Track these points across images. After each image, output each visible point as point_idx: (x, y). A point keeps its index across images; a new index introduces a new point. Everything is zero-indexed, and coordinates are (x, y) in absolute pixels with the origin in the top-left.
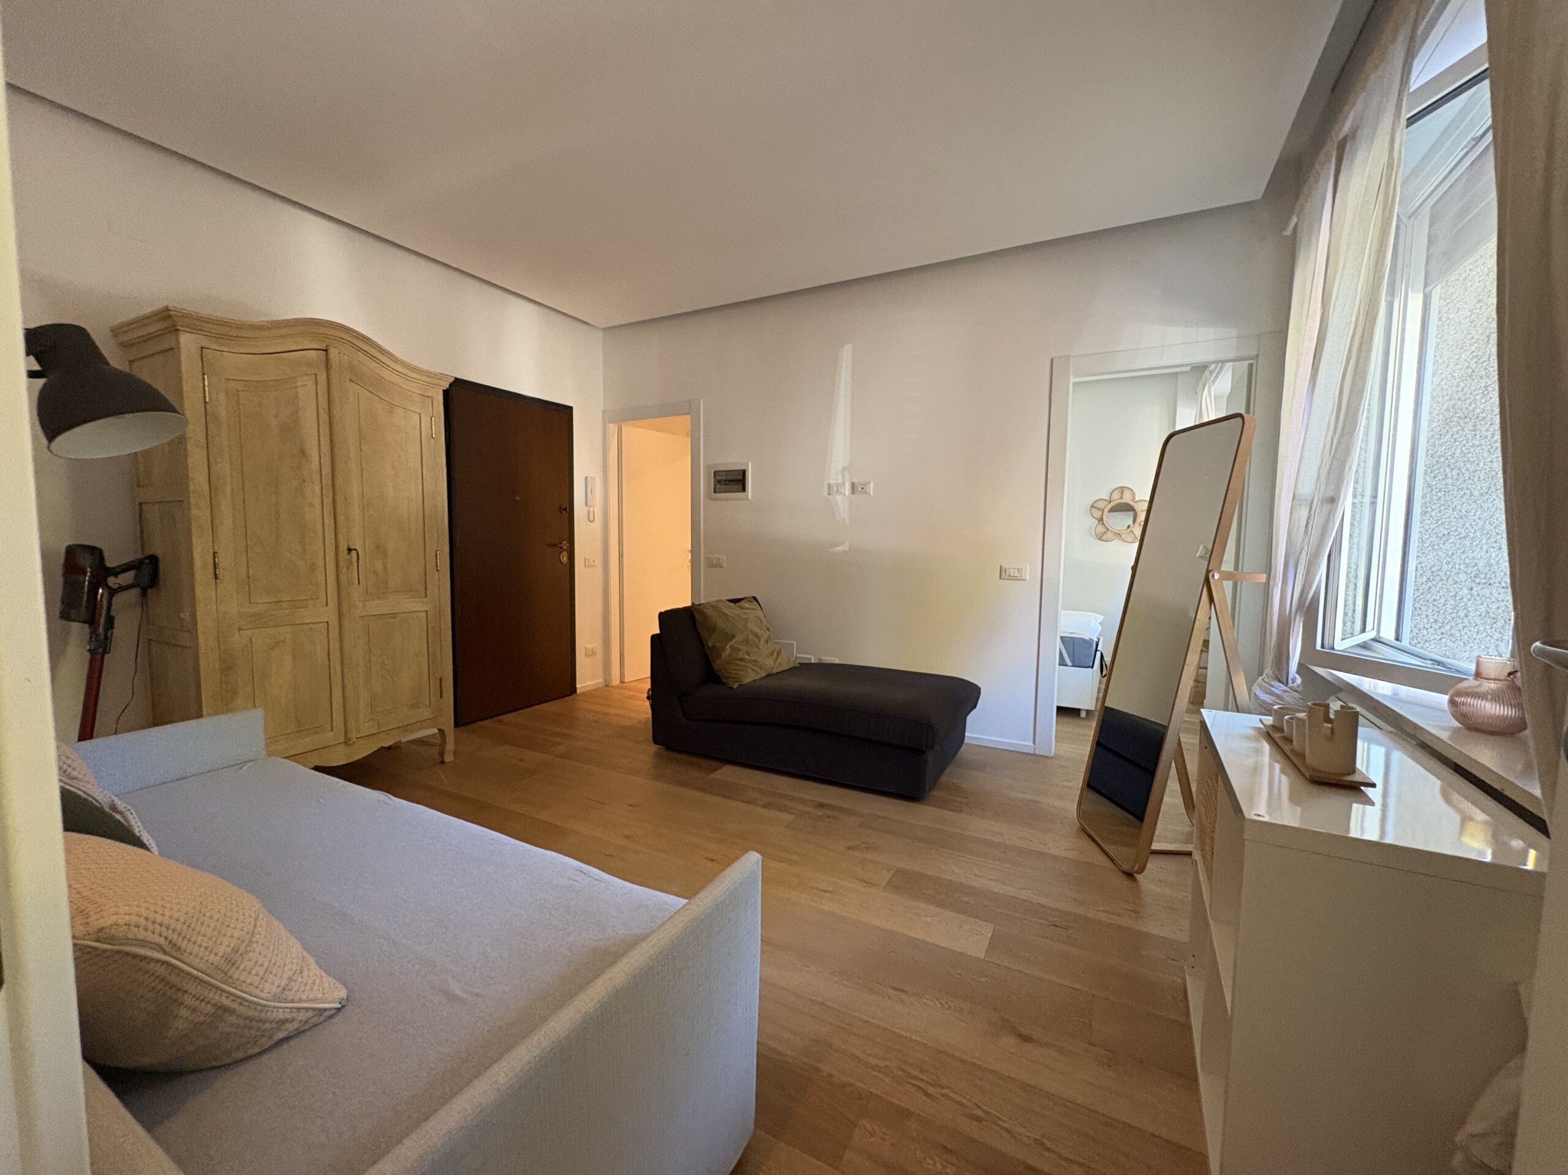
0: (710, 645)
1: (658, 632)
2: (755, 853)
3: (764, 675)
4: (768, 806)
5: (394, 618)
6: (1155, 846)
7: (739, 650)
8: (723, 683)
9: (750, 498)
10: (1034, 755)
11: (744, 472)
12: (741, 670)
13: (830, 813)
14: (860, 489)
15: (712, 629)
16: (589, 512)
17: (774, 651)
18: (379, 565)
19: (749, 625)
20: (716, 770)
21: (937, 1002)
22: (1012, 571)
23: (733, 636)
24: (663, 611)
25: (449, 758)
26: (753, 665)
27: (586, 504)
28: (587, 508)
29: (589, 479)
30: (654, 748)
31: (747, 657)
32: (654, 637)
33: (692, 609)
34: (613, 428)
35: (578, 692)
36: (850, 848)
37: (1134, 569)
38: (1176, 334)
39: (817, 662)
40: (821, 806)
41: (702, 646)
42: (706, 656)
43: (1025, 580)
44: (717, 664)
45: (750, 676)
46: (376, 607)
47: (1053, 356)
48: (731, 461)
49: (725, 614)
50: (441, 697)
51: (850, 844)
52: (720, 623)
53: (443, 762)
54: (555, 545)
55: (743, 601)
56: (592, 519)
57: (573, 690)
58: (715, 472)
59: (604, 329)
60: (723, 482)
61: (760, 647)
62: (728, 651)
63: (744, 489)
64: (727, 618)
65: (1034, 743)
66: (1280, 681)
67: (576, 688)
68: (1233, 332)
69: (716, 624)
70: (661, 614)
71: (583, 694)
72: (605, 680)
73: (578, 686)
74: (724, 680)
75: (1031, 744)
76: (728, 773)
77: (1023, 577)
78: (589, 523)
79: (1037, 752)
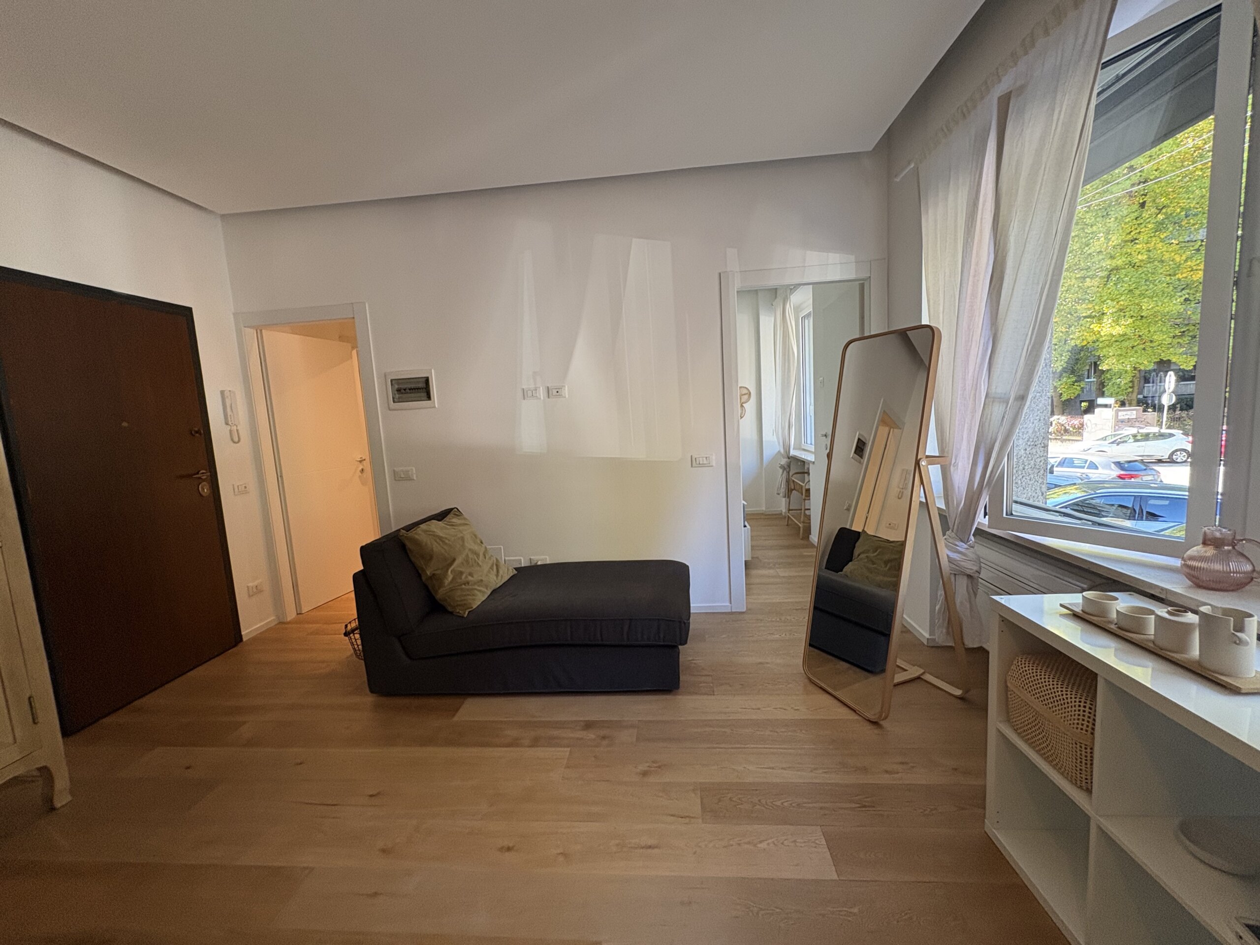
0: (428, 573)
1: (361, 567)
3: (489, 593)
4: (535, 743)
7: (461, 573)
8: (451, 613)
9: (436, 406)
11: (427, 381)
12: (468, 595)
13: (603, 732)
15: (429, 557)
16: (231, 431)
17: (492, 565)
19: (466, 544)
20: (457, 710)
22: (701, 459)
23: (454, 560)
24: (364, 544)
25: (60, 801)
26: (478, 586)
27: (227, 424)
28: (229, 428)
29: (227, 394)
30: (370, 699)
31: (470, 578)
32: (356, 577)
33: (400, 537)
34: (251, 333)
35: (244, 639)
37: (830, 456)
39: (528, 564)
40: (588, 725)
41: (420, 576)
42: (426, 587)
43: (712, 466)
44: (440, 594)
45: (479, 598)
47: (720, 271)
48: (411, 369)
49: (440, 538)
50: (35, 722)
52: (436, 548)
53: (53, 809)
54: (190, 476)
55: (450, 516)
56: (236, 439)
57: (238, 638)
58: (392, 381)
59: (223, 217)
60: (403, 391)
61: (481, 564)
62: (450, 576)
63: (429, 397)
64: (443, 542)
65: (731, 603)
66: (962, 541)
67: (241, 636)
68: (852, 258)
69: (432, 550)
70: (363, 549)
71: (254, 640)
72: (278, 617)
73: (243, 633)
74: (450, 609)
75: (728, 604)
76: (474, 711)
77: (711, 465)
78: (232, 444)
79: (733, 611)
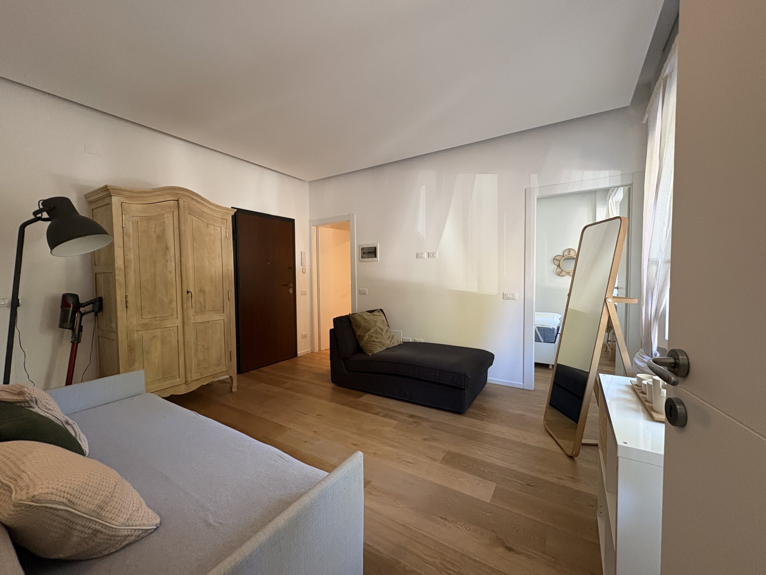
0: (358, 334)
1: (333, 327)
2: (360, 452)
3: (385, 348)
4: (385, 416)
5: (209, 323)
6: (584, 441)
7: (372, 336)
8: (365, 353)
9: (379, 260)
10: (524, 389)
11: (375, 248)
12: (373, 347)
13: (416, 420)
14: (431, 255)
15: (359, 326)
16: (303, 268)
17: (390, 337)
18: (202, 299)
19: (377, 324)
20: (361, 397)
21: (463, 527)
22: (509, 295)
23: (370, 330)
24: (335, 317)
25: (235, 390)
26: (379, 344)
27: (302, 265)
28: (302, 267)
29: (303, 253)
30: (332, 385)
31: (376, 340)
32: (331, 330)
33: (349, 316)
34: (314, 228)
35: (298, 355)
36: (425, 439)
37: (569, 295)
38: (589, 174)
39: (413, 341)
40: (412, 416)
41: (355, 334)
42: (357, 340)
43: (516, 300)
44: (362, 344)
45: (378, 350)
46: (200, 318)
47: (526, 188)
48: (369, 243)
49: (365, 319)
50: (231, 360)
51: (425, 437)
52: (363, 323)
53: (232, 392)
54: (286, 285)
55: (375, 312)
56: (304, 272)
57: (296, 355)
58: (362, 248)
59: (309, 182)
60: (366, 253)
61: (383, 334)
62: (367, 337)
63: (376, 256)
64: (367, 321)
65: (523, 383)
66: (648, 356)
67: (297, 354)
68: (619, 172)
69: (361, 324)
70: (334, 319)
71: (301, 357)
72: (312, 350)
73: (298, 353)
74: (365, 351)
75: (522, 384)
76: (368, 399)
77: (515, 298)
78: (303, 274)
79: (525, 388)
